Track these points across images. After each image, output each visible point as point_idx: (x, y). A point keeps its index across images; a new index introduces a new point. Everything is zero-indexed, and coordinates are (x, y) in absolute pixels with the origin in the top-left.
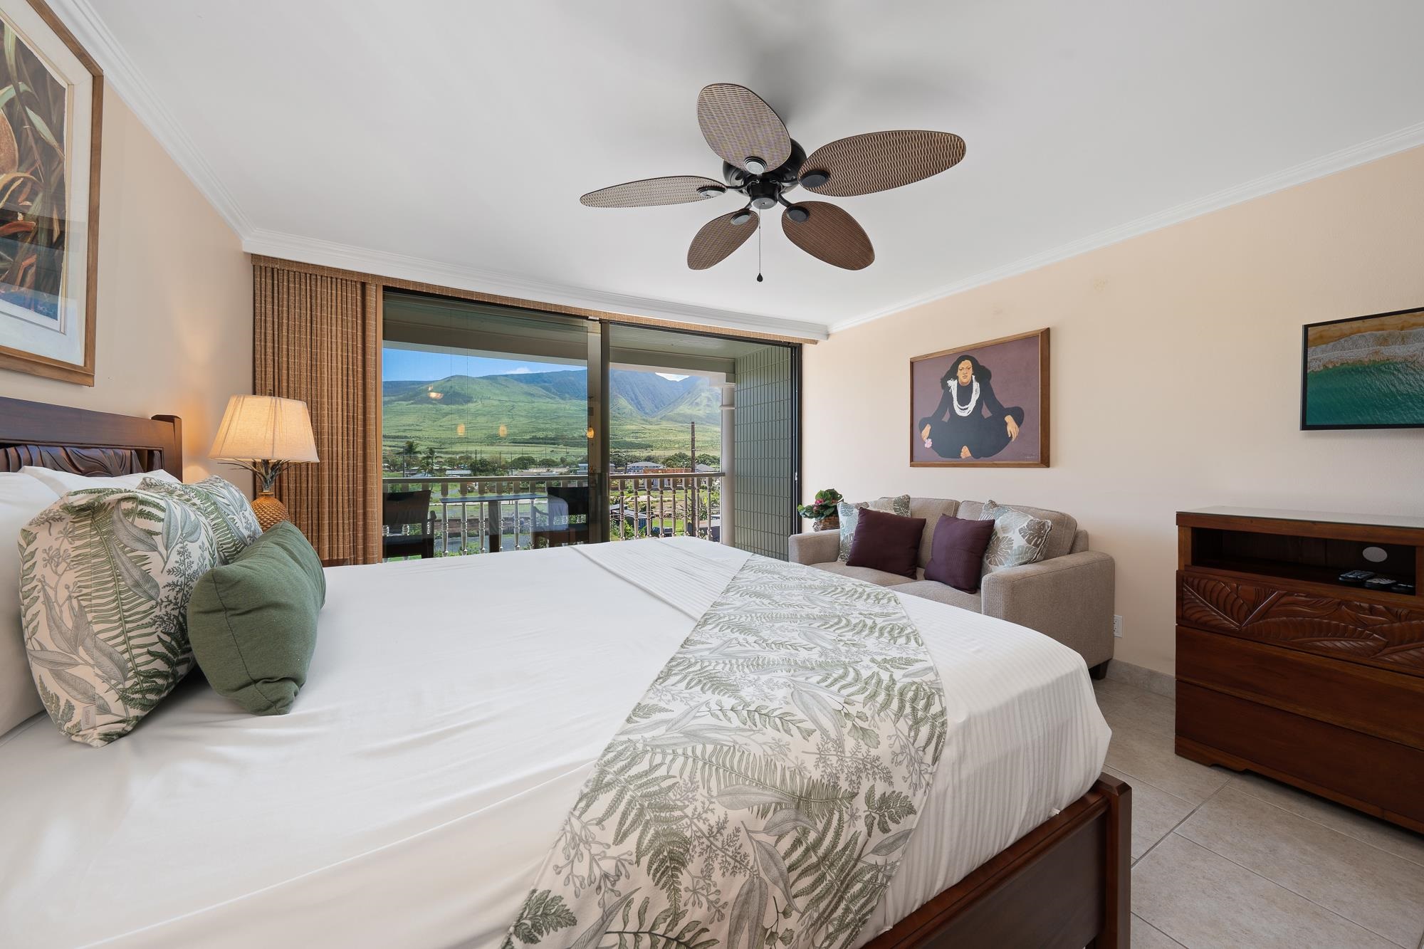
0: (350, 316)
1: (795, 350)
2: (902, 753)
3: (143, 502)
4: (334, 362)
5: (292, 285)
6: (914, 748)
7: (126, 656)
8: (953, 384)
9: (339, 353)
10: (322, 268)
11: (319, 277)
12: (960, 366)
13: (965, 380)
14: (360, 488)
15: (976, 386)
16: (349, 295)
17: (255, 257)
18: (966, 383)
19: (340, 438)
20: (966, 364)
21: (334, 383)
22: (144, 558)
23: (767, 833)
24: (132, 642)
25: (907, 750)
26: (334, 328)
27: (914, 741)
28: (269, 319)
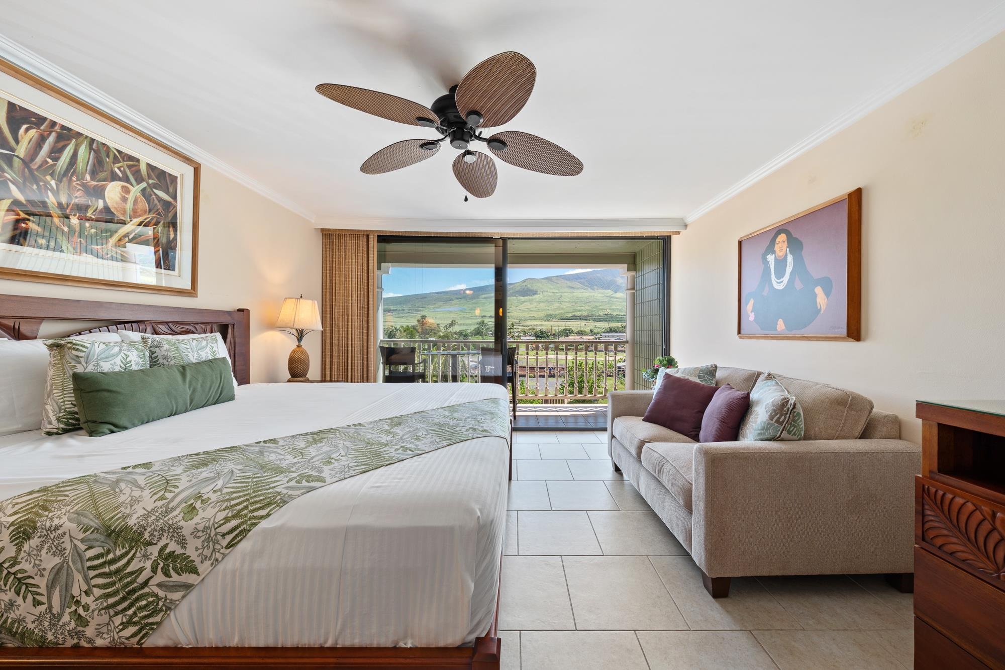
0: (361, 253)
1: (666, 240)
2: (203, 531)
3: (74, 344)
4: (354, 278)
5: (337, 241)
6: (215, 531)
7: (62, 404)
8: (771, 258)
9: (356, 273)
10: (348, 230)
11: (348, 235)
12: (778, 240)
13: (781, 254)
14: (365, 344)
15: (790, 258)
16: (361, 242)
17: (322, 230)
18: (783, 256)
19: (356, 317)
20: (782, 237)
21: (354, 289)
22: (74, 366)
23: (82, 542)
24: (65, 399)
25: (209, 531)
26: (354, 261)
27: (218, 527)
28: (328, 259)
